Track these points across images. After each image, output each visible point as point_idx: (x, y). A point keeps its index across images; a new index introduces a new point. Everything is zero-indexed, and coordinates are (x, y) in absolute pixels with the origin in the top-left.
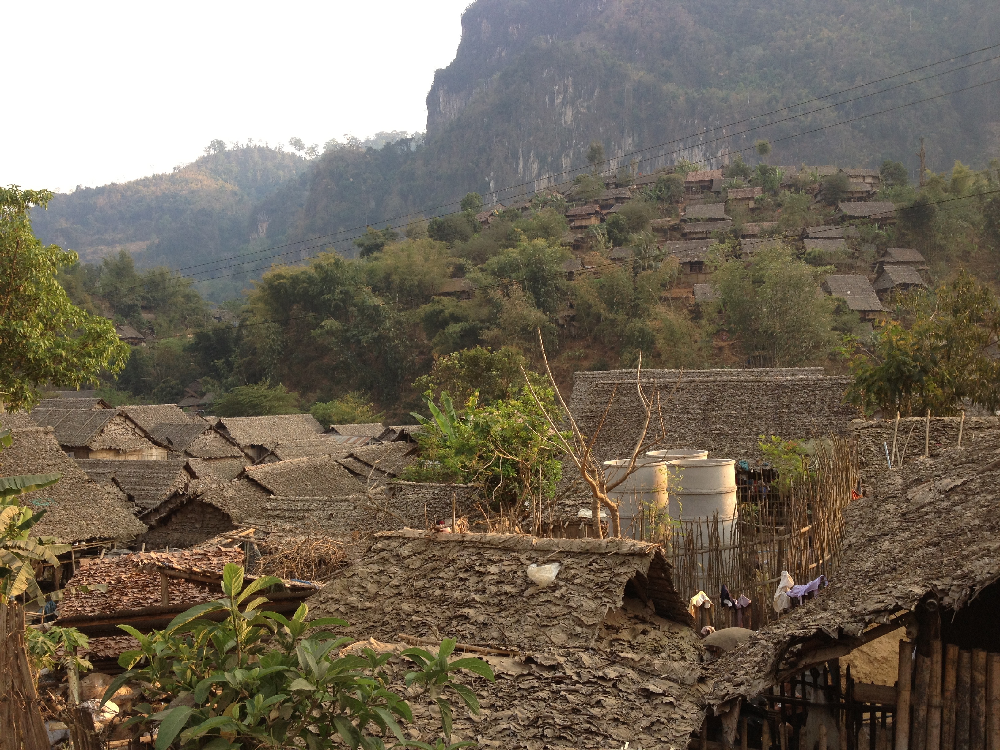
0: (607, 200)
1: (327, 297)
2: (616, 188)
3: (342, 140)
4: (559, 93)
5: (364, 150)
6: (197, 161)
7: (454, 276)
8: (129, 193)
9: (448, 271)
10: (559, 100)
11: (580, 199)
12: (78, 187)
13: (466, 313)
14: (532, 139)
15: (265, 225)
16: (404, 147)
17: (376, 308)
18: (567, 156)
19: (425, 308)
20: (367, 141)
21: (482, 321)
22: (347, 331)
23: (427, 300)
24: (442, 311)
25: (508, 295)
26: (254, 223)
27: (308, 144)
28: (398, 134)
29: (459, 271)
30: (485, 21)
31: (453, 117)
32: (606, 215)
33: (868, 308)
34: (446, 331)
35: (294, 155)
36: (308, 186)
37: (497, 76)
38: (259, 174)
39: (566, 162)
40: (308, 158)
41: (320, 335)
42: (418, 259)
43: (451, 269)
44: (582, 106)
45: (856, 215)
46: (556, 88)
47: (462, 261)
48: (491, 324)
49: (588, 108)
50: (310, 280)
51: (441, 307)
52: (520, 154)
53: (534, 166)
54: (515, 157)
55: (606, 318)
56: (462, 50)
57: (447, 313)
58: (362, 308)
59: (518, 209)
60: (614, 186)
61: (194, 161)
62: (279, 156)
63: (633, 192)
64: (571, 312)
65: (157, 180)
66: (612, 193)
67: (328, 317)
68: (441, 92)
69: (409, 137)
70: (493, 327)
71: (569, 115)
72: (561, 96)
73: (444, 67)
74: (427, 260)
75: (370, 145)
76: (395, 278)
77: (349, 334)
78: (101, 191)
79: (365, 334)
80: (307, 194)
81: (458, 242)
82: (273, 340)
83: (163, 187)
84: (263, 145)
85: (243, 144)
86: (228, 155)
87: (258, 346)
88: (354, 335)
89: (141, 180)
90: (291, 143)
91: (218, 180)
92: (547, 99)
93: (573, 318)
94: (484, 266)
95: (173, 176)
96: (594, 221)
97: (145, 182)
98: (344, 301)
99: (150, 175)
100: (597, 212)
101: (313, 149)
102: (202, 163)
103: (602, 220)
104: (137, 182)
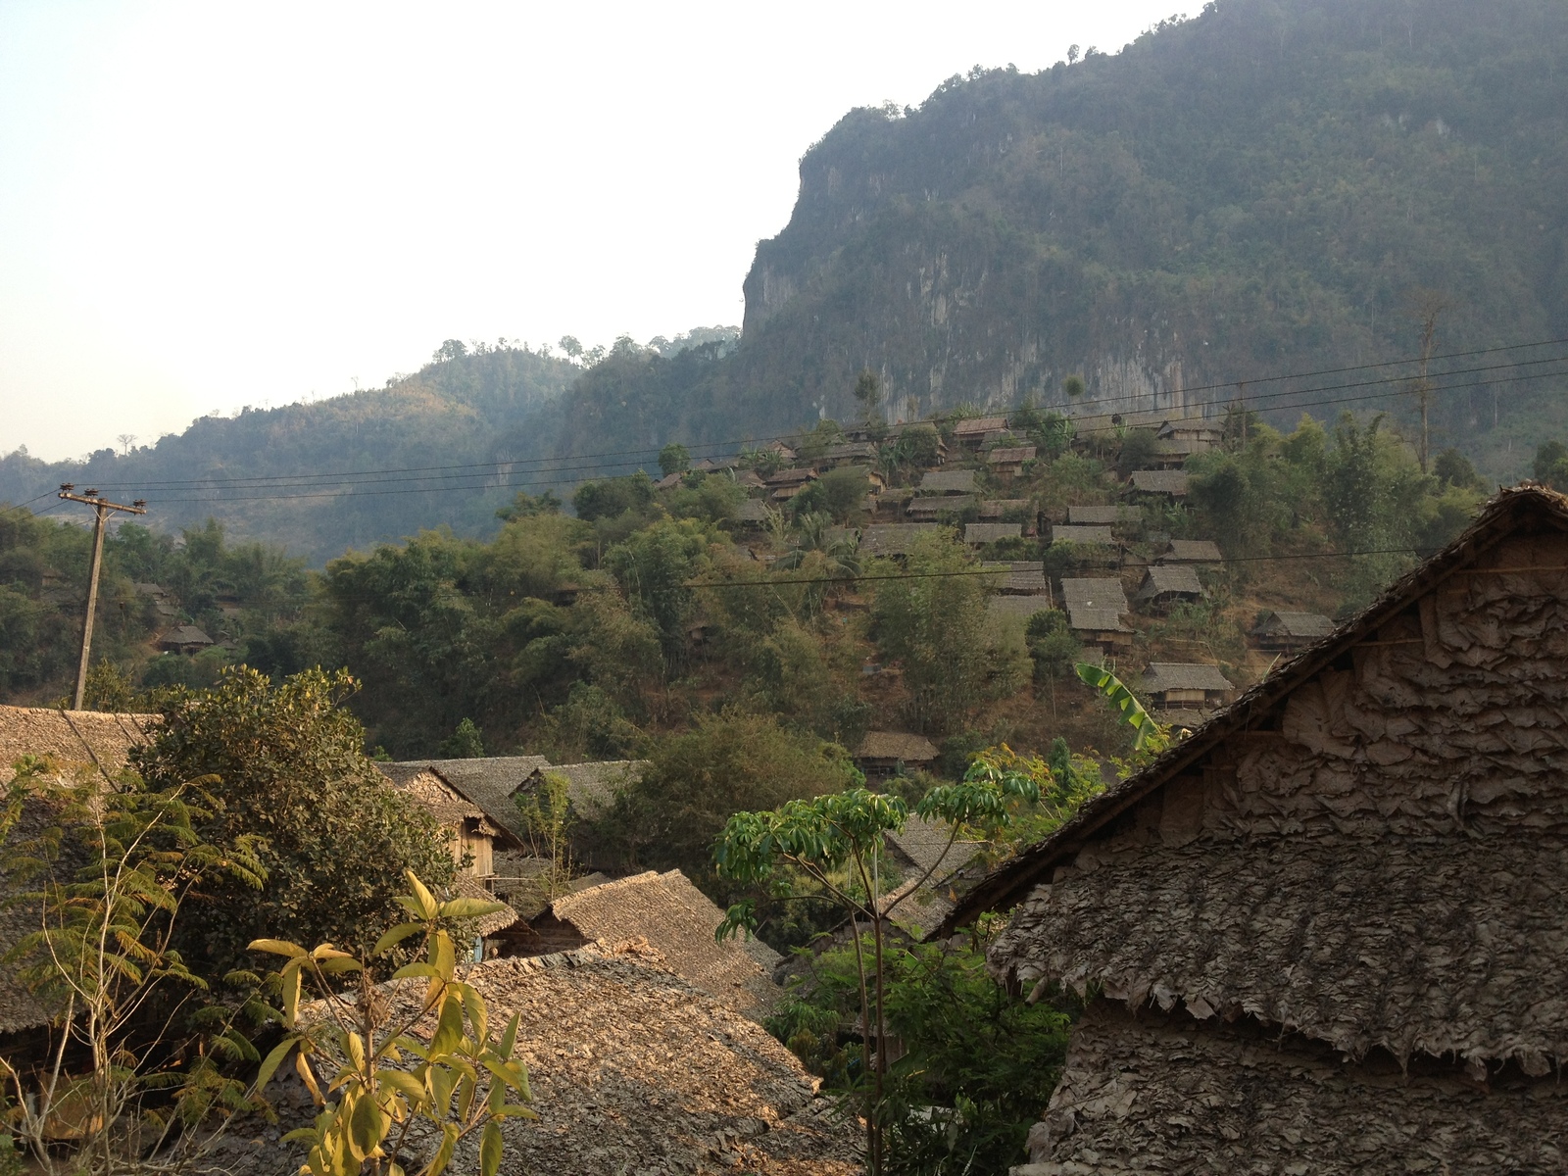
1: (395, 594)
4: (926, 278)
6: (422, 371)
8: (318, 419)
10: (927, 289)
12: (245, 408)
13: (558, 624)
14: (884, 345)
15: (509, 468)
16: (707, 355)
18: (938, 371)
19: (512, 614)
20: (678, 341)
22: (417, 642)
26: (492, 463)
27: (587, 346)
30: (833, 170)
31: (781, 310)
33: (1097, 626)
35: (566, 361)
37: (837, 252)
38: (511, 391)
39: (935, 381)
40: (588, 367)
44: (962, 298)
45: (1152, 490)
46: (922, 271)
49: (971, 300)
50: (379, 569)
51: (530, 613)
53: (887, 385)
56: (799, 211)
57: (536, 621)
61: (418, 371)
62: (544, 364)
65: (361, 398)
68: (765, 272)
71: (941, 310)
72: (929, 283)
73: (771, 237)
77: (416, 648)
78: (277, 414)
79: (435, 648)
80: (561, 424)
83: (369, 409)
84: (520, 347)
85: (492, 345)
86: (469, 361)
88: (422, 649)
89: (338, 398)
90: (562, 344)
91: (449, 400)
92: (909, 288)
95: (385, 393)
97: (342, 402)
98: (417, 601)
99: (350, 391)
101: (596, 352)
102: (429, 373)
104: (332, 402)
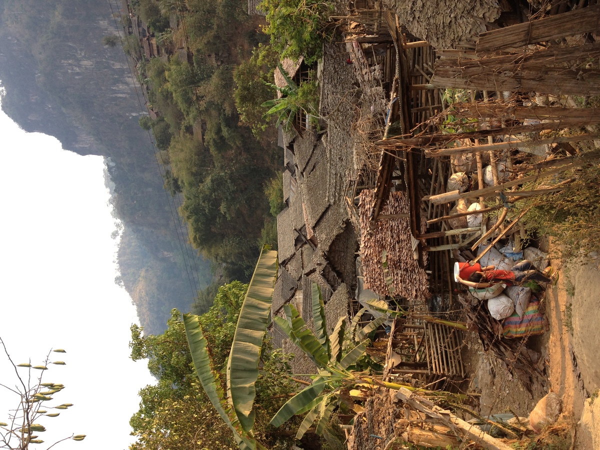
0: (139, 33)
1: (207, 211)
2: (131, 27)
3: (111, 208)
4: (72, 69)
5: (116, 195)
7: (192, 133)
8: (149, 329)
9: (188, 137)
10: (78, 69)
11: (140, 52)
13: (215, 125)
14: (103, 88)
15: (165, 253)
16: (113, 170)
17: (212, 181)
18: (113, 64)
19: (212, 150)
20: (110, 193)
21: (220, 114)
22: (227, 199)
23: (207, 150)
24: (214, 140)
25: (203, 97)
26: (164, 259)
28: (105, 174)
29: (189, 129)
30: (29, 118)
31: (92, 139)
32: (149, 33)
34: (227, 137)
35: (121, 237)
36: (141, 228)
37: (64, 110)
38: (134, 257)
39: (117, 66)
40: (123, 228)
41: (230, 214)
42: (182, 156)
43: (188, 135)
44: (81, 54)
46: (70, 71)
47: (183, 127)
48: (222, 108)
49: (81, 50)
50: (197, 221)
51: (211, 141)
52: (114, 96)
53: (121, 87)
54: (116, 99)
55: (217, 32)
56: (49, 133)
57: (215, 137)
58: (213, 190)
59: (148, 93)
60: (130, 29)
61: (128, 294)
62: (123, 245)
63: (134, 16)
64: (213, 56)
66: (135, 30)
67: (219, 210)
68: (77, 146)
69: (107, 168)
70: (223, 107)
71: (86, 63)
72: (75, 68)
73: (61, 144)
74: (182, 150)
75: (113, 191)
76: (194, 170)
77: (229, 198)
79: (229, 188)
80: (145, 229)
81: (170, 131)
82: (233, 242)
83: (144, 311)
84: (116, 255)
86: (123, 274)
87: (237, 251)
88: (230, 195)
90: (114, 238)
91: (139, 280)
92: (77, 77)
93: (217, 54)
94: (185, 113)
95: (137, 305)
96: (154, 41)
98: (209, 201)
100: (148, 39)
101: (118, 226)
102: (129, 289)
103: (153, 36)
